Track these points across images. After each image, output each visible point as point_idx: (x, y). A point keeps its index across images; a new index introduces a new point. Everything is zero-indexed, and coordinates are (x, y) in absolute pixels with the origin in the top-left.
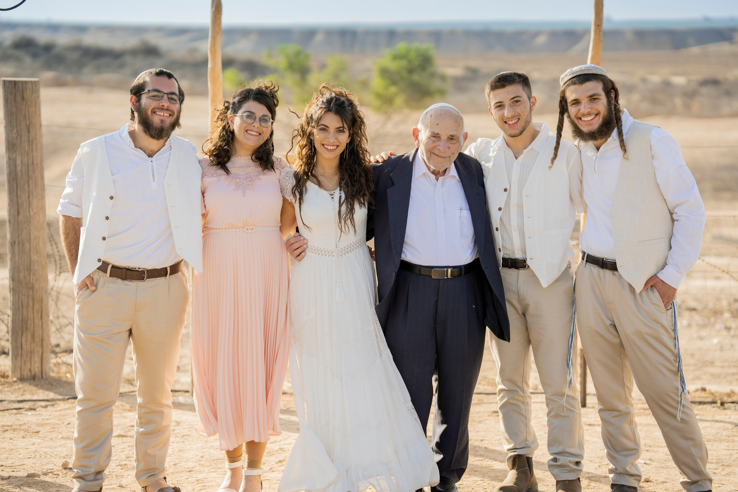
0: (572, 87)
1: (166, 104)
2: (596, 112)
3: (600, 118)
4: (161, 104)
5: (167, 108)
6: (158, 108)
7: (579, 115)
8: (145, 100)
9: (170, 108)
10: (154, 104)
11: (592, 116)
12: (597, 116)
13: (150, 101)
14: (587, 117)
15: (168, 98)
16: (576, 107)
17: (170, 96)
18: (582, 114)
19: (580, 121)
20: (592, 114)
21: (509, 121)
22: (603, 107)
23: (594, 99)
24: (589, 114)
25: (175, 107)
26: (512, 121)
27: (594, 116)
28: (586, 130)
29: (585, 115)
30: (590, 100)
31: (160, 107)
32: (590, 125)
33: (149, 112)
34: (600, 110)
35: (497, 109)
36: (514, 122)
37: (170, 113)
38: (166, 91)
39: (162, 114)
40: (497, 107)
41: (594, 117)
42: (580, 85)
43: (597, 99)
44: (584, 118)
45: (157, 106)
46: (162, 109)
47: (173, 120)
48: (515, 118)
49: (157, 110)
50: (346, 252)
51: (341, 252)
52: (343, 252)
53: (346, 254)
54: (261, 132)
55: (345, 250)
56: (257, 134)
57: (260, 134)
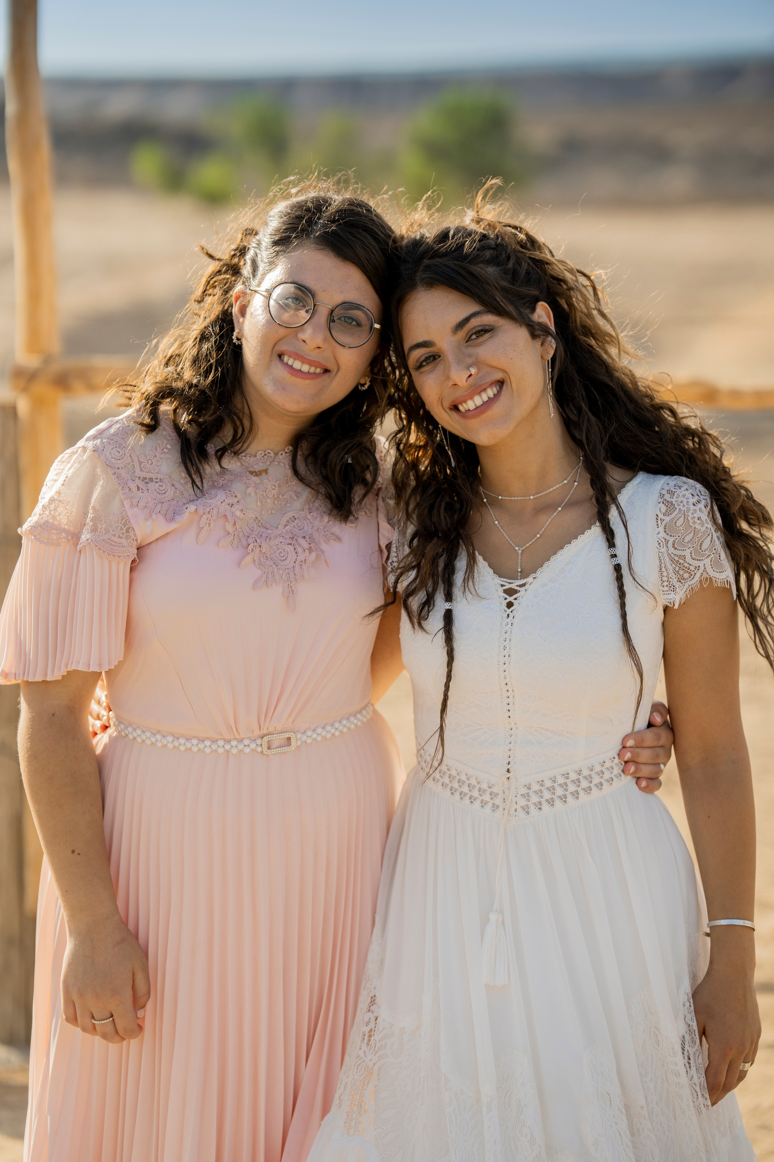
50: (543, 801)
51: (526, 796)
52: (535, 799)
53: (545, 806)
54: (331, 366)
55: (541, 791)
56: (312, 370)
57: (326, 371)
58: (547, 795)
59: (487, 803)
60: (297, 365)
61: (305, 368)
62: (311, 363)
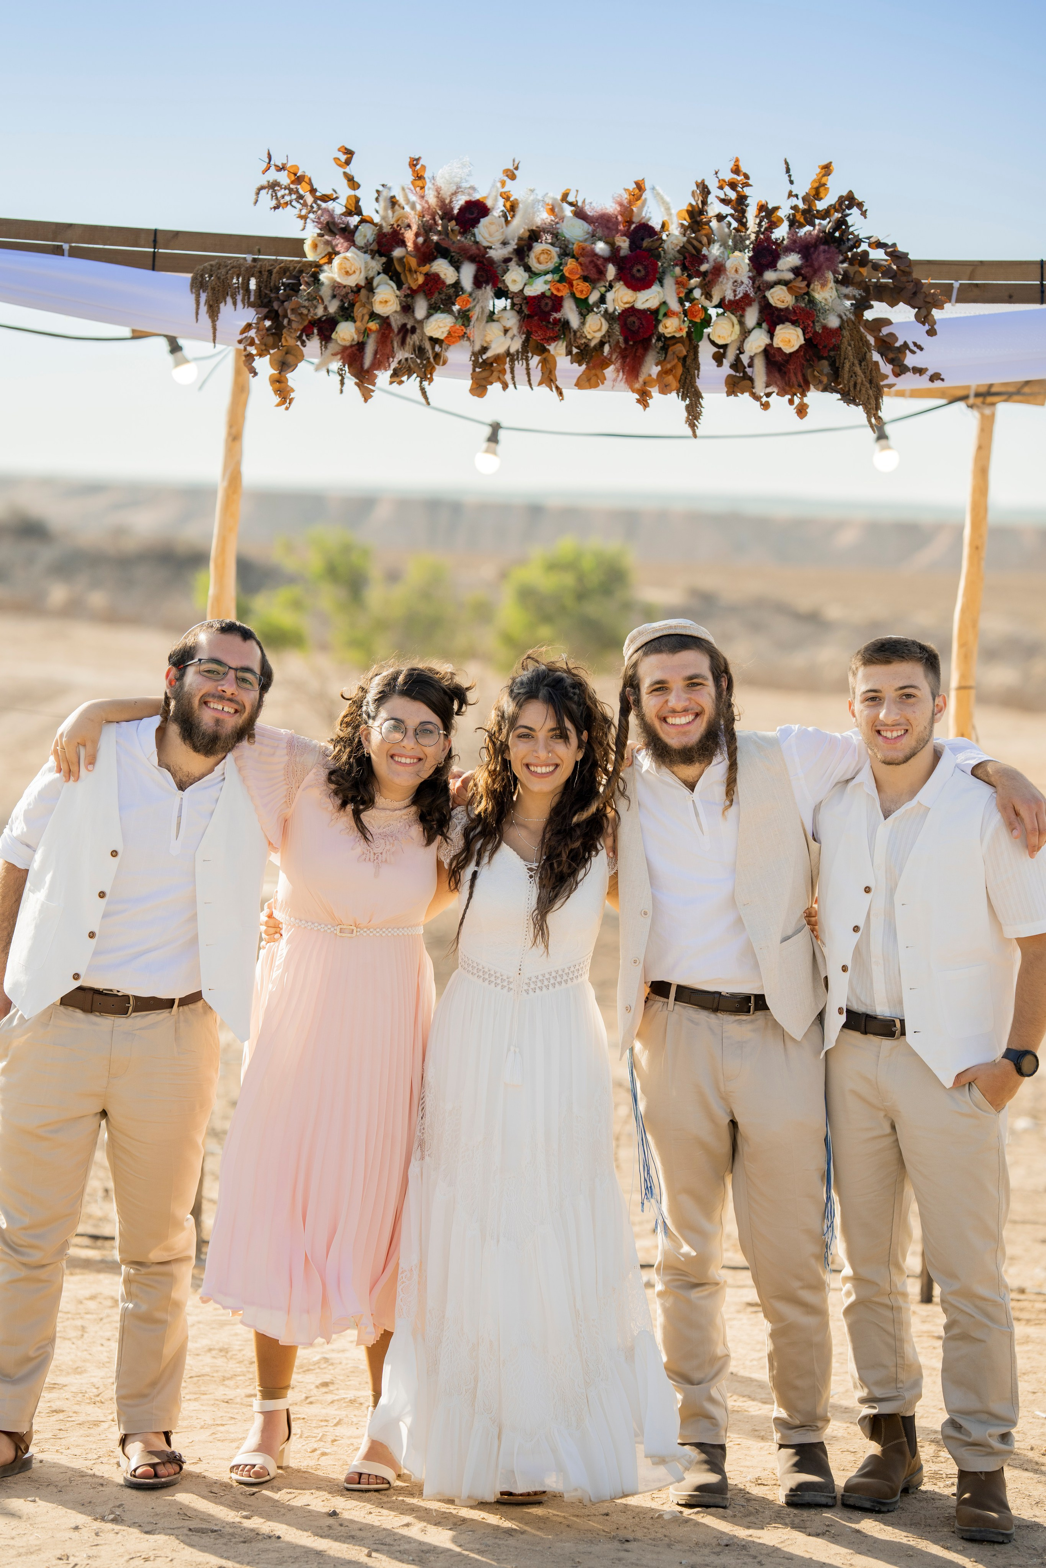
0: (653, 660)
1: (229, 687)
4: (220, 688)
5: (231, 697)
6: (213, 696)
8: (191, 677)
9: (238, 698)
10: (208, 686)
13: (199, 679)
15: (237, 678)
17: (240, 674)
21: (886, 731)
22: (710, 700)
23: (694, 684)
25: (249, 697)
26: (892, 731)
31: (217, 694)
33: (196, 702)
35: (866, 703)
36: (895, 734)
37: (236, 707)
38: (234, 664)
39: (220, 708)
40: (867, 700)
43: (700, 685)
45: (213, 691)
46: (221, 698)
47: (241, 722)
48: (898, 727)
49: (210, 700)
50: (537, 987)
51: (528, 984)
52: (532, 986)
53: (538, 990)
54: (422, 756)
55: (536, 982)
56: (412, 762)
57: (420, 760)
58: (539, 984)
59: (498, 984)
60: (403, 760)
61: (408, 761)
62: (410, 757)
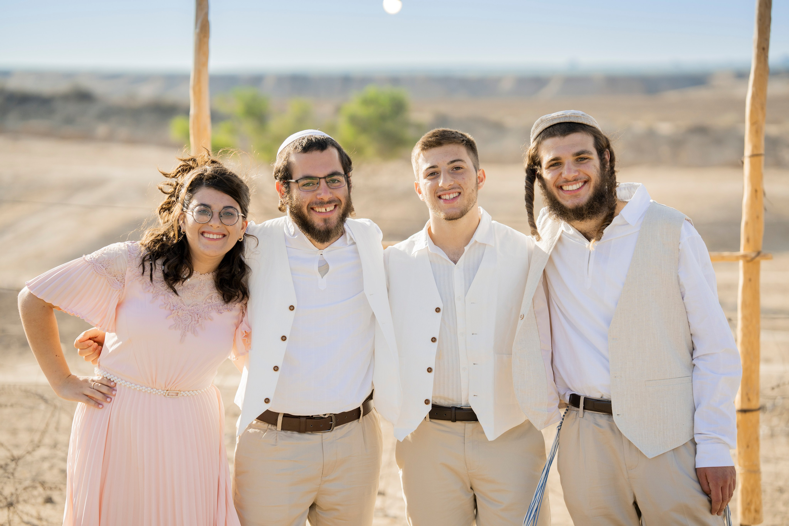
0: (549, 142)
2: (585, 178)
3: (590, 187)
7: (560, 183)
11: (579, 183)
12: (586, 184)
14: (572, 185)
16: (556, 171)
18: (565, 180)
19: (561, 192)
20: (579, 181)
21: (445, 195)
22: (595, 170)
23: (582, 158)
24: (575, 180)
26: (449, 194)
27: (582, 184)
28: (571, 205)
29: (570, 181)
30: (577, 160)
32: (576, 196)
34: (590, 174)
35: (428, 177)
36: (452, 196)
40: (428, 176)
41: (582, 186)
42: (562, 138)
43: (587, 159)
44: (567, 187)
48: (454, 190)
54: (225, 233)
57: (224, 236)
